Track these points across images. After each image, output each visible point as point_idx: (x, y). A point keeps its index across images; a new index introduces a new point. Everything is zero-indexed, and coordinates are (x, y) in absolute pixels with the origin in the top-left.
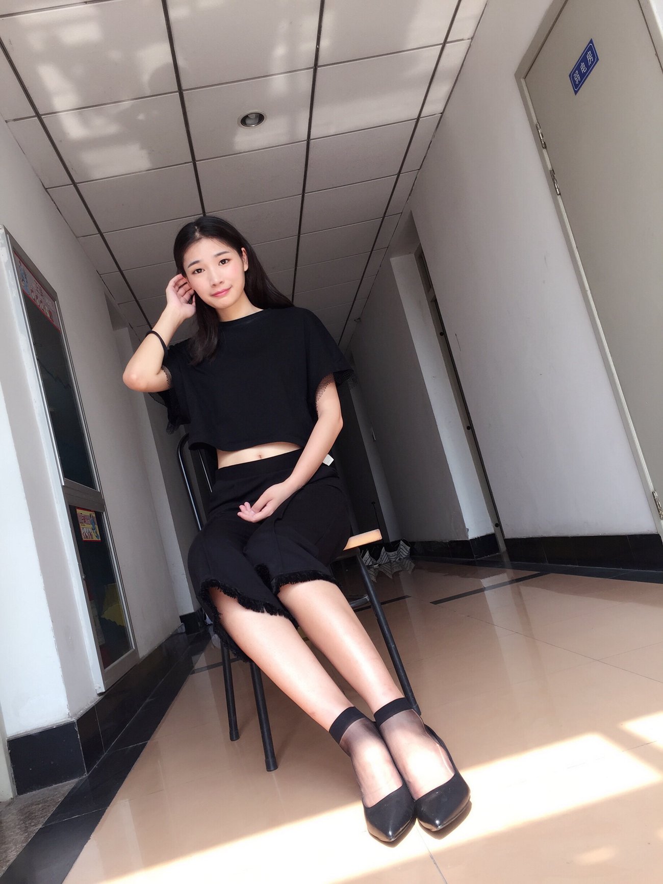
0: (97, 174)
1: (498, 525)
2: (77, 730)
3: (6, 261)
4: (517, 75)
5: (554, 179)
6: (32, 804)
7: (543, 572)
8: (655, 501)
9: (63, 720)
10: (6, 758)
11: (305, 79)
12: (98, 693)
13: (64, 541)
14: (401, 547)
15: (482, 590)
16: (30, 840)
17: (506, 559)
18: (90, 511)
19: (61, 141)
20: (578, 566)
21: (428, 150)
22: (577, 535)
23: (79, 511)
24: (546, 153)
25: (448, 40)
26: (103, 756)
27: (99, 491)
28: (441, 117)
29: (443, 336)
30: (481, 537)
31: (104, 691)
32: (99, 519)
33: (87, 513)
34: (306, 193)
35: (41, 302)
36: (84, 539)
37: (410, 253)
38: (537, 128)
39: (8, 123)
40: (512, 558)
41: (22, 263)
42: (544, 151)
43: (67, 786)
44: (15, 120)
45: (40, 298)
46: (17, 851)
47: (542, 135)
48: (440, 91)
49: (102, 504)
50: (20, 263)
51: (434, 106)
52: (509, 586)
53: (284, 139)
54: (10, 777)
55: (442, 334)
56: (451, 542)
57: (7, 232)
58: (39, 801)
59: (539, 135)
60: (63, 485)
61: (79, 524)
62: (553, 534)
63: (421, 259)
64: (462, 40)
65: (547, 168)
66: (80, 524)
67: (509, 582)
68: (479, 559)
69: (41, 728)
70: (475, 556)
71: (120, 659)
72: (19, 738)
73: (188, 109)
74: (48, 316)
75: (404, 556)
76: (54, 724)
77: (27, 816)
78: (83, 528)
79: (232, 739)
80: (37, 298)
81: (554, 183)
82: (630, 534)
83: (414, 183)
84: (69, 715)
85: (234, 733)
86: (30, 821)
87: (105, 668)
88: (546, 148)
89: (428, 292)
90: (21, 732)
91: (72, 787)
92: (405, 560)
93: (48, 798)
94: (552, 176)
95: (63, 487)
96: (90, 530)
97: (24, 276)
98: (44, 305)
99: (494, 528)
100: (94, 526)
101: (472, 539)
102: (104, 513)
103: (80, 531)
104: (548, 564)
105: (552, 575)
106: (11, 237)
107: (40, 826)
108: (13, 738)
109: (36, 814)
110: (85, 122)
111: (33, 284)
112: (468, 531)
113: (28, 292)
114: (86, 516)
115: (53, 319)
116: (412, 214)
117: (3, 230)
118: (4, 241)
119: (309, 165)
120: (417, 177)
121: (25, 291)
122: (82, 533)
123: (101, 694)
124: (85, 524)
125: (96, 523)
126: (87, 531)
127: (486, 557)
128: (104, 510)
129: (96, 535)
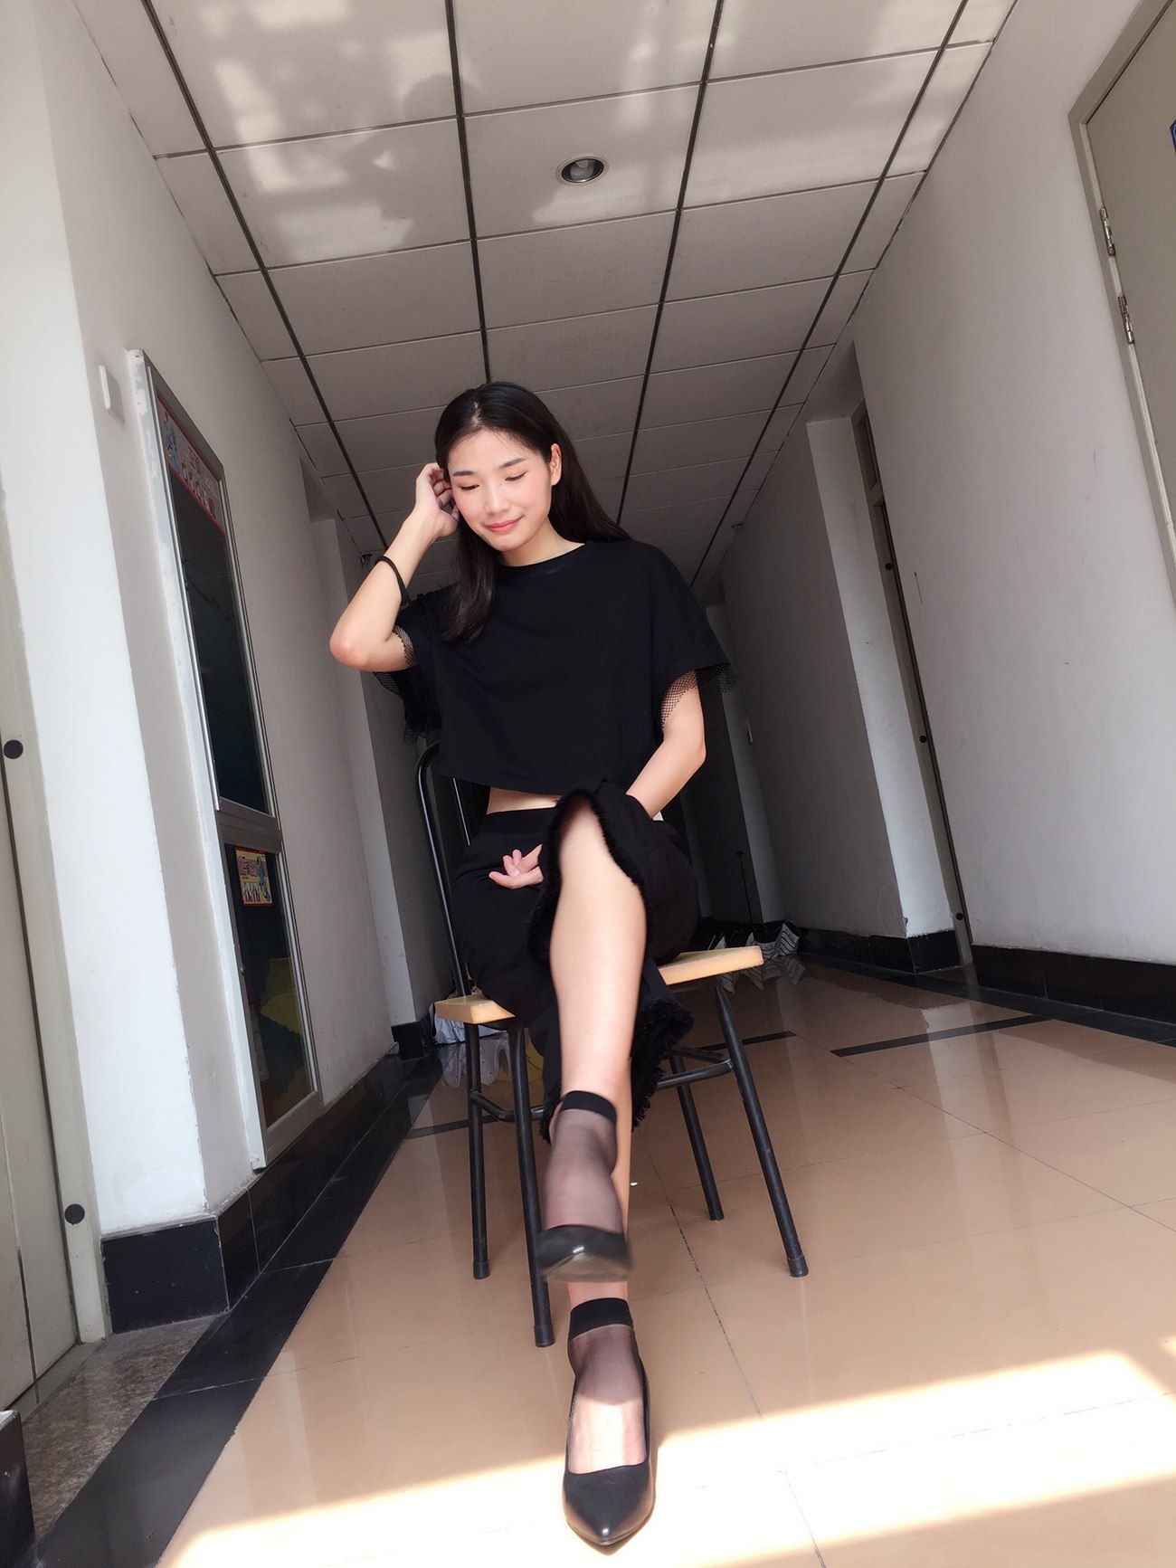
0: (303, 254)
1: (962, 916)
2: (218, 1234)
3: (144, 413)
4: (1073, 118)
5: (1124, 313)
6: (137, 1354)
7: (1038, 1014)
9: (196, 1215)
10: (98, 1269)
11: (682, 104)
12: (254, 1168)
13: (213, 906)
14: (784, 935)
15: (924, 1038)
16: (133, 1421)
17: (971, 979)
18: (257, 852)
19: (246, 195)
20: (1102, 1011)
21: (895, 233)
22: (1106, 956)
23: (239, 854)
24: (1115, 265)
25: (950, 42)
26: (257, 1278)
27: (274, 816)
28: (924, 177)
29: (892, 570)
30: (930, 935)
31: (264, 1165)
32: (272, 867)
33: (252, 856)
34: (668, 301)
35: (197, 484)
36: (245, 903)
37: (843, 415)
38: (1102, 217)
39: (159, 160)
40: (983, 979)
41: (169, 417)
42: (1111, 260)
43: (198, 1326)
44: (170, 156)
46: (112, 1440)
47: (1110, 231)
48: (927, 131)
49: (277, 840)
50: (167, 416)
51: (913, 158)
52: (974, 1034)
53: (635, 206)
54: (102, 1303)
55: (890, 566)
56: (874, 938)
57: (148, 362)
58: (147, 1350)
59: (1105, 230)
60: (218, 809)
61: (239, 877)
62: (1063, 947)
63: (862, 426)
64: (976, 42)
65: (1115, 294)
66: (241, 876)
67: (975, 1026)
69: (159, 1224)
70: (915, 968)
71: (292, 1110)
72: (121, 1239)
73: (470, 148)
74: (208, 508)
75: (787, 952)
76: (180, 1220)
77: (129, 1375)
78: (245, 884)
79: (477, 1275)
80: (191, 478)
81: (1125, 321)
83: (862, 294)
84: (205, 1206)
85: (481, 1265)
86: (133, 1386)
87: (267, 1126)
88: (1114, 254)
89: (870, 490)
90: (126, 1228)
91: (203, 1331)
92: (788, 959)
93: (164, 1345)
94: (1122, 308)
95: (217, 813)
96: (256, 884)
98: (202, 489)
99: (954, 922)
100: (262, 879)
101: (912, 938)
102: (280, 855)
103: (241, 891)
104: (1046, 999)
105: (1054, 1021)
106: (154, 370)
107: (150, 1398)
108: (111, 1237)
109: (144, 1374)
110: (290, 164)
111: (186, 453)
112: (907, 922)
113: (177, 468)
114: (250, 861)
115: (215, 513)
116: (854, 347)
117: (141, 360)
118: (142, 378)
119: (675, 254)
120: (868, 282)
121: (173, 466)
122: (243, 891)
123: (258, 1171)
124: (249, 876)
125: (266, 872)
126: (252, 889)
127: (934, 971)
128: (280, 849)
129: (265, 894)
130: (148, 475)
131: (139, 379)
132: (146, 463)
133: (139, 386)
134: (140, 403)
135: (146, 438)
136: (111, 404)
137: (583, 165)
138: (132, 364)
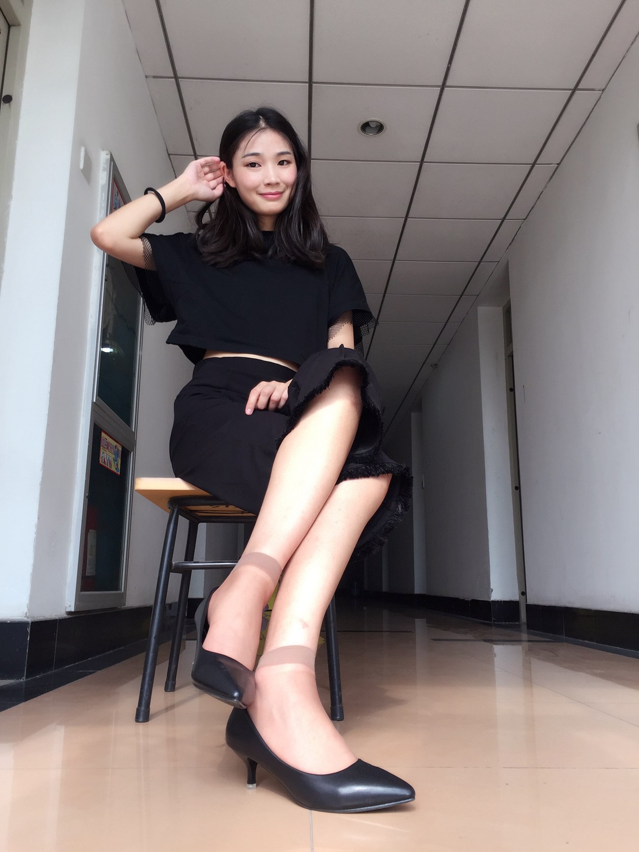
1: (524, 593)
2: (29, 632)
3: (103, 183)
9: (19, 618)
11: (431, 97)
12: (67, 611)
17: (524, 627)
18: (118, 442)
21: (538, 199)
22: (601, 609)
23: (103, 433)
25: (579, 87)
27: (134, 431)
28: (557, 168)
29: (513, 393)
30: (504, 602)
31: (73, 610)
32: (125, 455)
33: (114, 443)
34: (410, 218)
36: (100, 462)
37: (499, 306)
39: (148, 79)
40: (527, 629)
41: (119, 194)
44: (154, 77)
49: (134, 444)
51: (552, 155)
55: (512, 390)
56: (473, 601)
57: (112, 159)
60: (95, 401)
63: (508, 313)
64: (593, 90)
66: (101, 448)
68: (496, 623)
70: (493, 619)
71: (102, 593)
73: (313, 103)
76: (9, 619)
78: (103, 453)
83: (516, 234)
84: (26, 614)
87: (81, 591)
89: (507, 346)
95: (94, 403)
96: (111, 458)
99: (520, 596)
100: (116, 458)
101: (494, 601)
102: (132, 453)
103: (99, 454)
104: (563, 636)
105: (564, 644)
106: (115, 165)
112: (492, 591)
114: (111, 444)
116: (508, 264)
117: (109, 157)
118: (107, 166)
119: (417, 189)
120: (520, 227)
122: (101, 456)
123: (69, 613)
124: (107, 450)
125: (119, 455)
126: (107, 459)
127: (504, 623)
128: (133, 451)
129: (116, 467)
131: (105, 166)
132: (98, 208)
133: (104, 170)
134: (102, 178)
135: (102, 197)
136: (83, 168)
137: (373, 125)
138: (103, 158)
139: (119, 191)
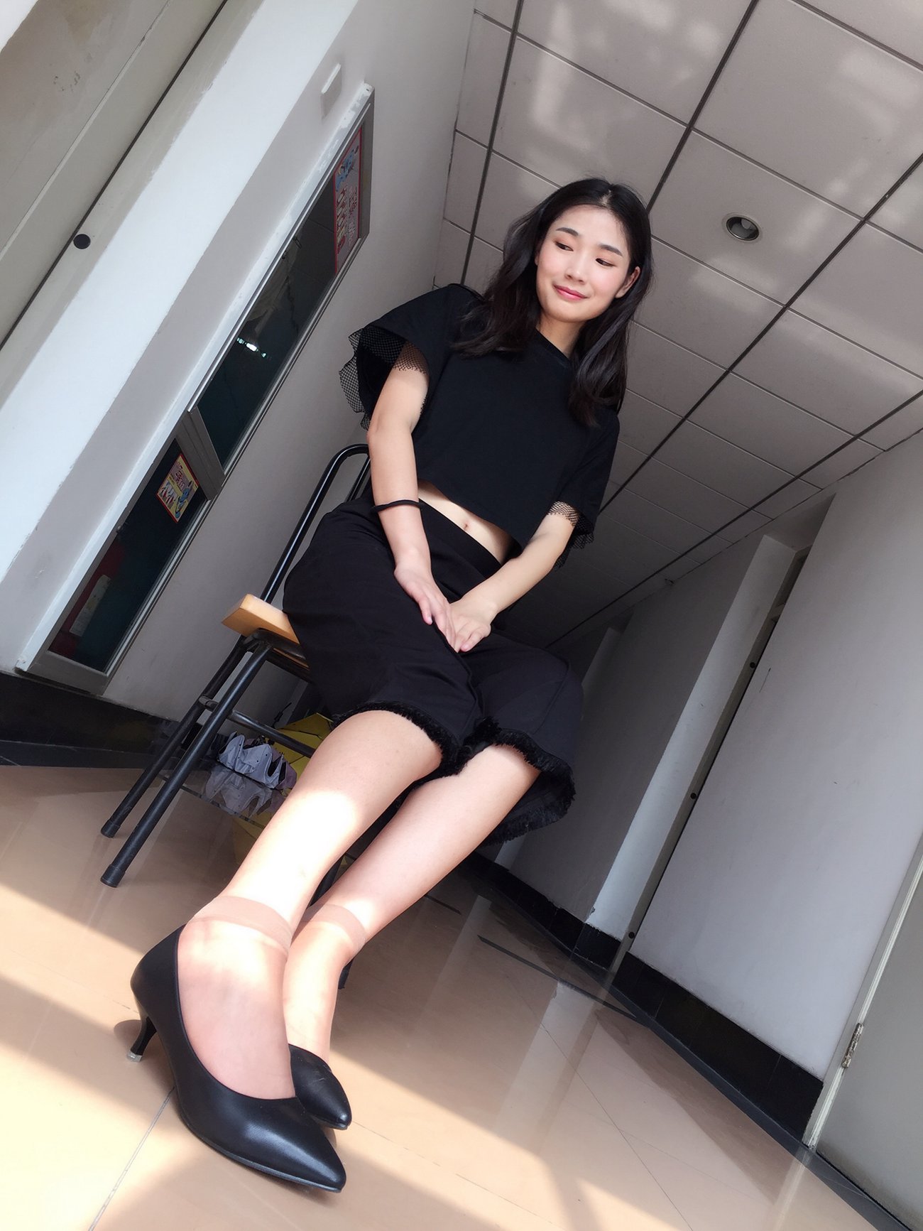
1: (632, 935)
3: (343, 127)
8: (853, 1037)
12: (17, 666)
17: (610, 980)
18: (195, 478)
23: (180, 460)
27: (225, 473)
29: (753, 669)
30: (603, 934)
31: (25, 670)
32: (198, 500)
33: (190, 478)
34: (733, 373)
35: (343, 216)
36: (158, 495)
37: (793, 547)
39: (476, 15)
41: (358, 153)
44: (486, 17)
45: (346, 210)
49: (215, 490)
50: (356, 151)
55: (753, 666)
57: (371, 100)
60: (189, 410)
63: (799, 563)
66: (169, 476)
68: (577, 955)
70: (576, 947)
73: (681, 157)
74: (339, 239)
78: (169, 483)
79: (103, 830)
80: (343, 206)
82: (785, 1056)
83: (864, 465)
85: (112, 825)
87: (51, 649)
89: (776, 605)
95: (186, 411)
96: (175, 496)
97: (349, 166)
98: (345, 228)
99: (625, 934)
100: (183, 498)
101: (589, 925)
102: (209, 502)
103: (162, 483)
104: (653, 1019)
106: (372, 108)
111: (352, 187)
112: (593, 912)
113: (340, 185)
114: (185, 476)
115: (341, 251)
116: (832, 499)
117: (369, 94)
118: (360, 106)
119: (762, 340)
120: (874, 458)
121: (337, 179)
122: (163, 486)
123: (19, 671)
124: (176, 483)
125: (191, 497)
126: (170, 494)
127: (587, 959)
128: (212, 499)
129: (178, 510)
130: (315, 166)
131: (358, 105)
132: (320, 158)
133: (354, 109)
134: (346, 118)
135: (333, 143)
136: (327, 92)
137: (746, 225)
138: (361, 92)
139: (361, 147)
